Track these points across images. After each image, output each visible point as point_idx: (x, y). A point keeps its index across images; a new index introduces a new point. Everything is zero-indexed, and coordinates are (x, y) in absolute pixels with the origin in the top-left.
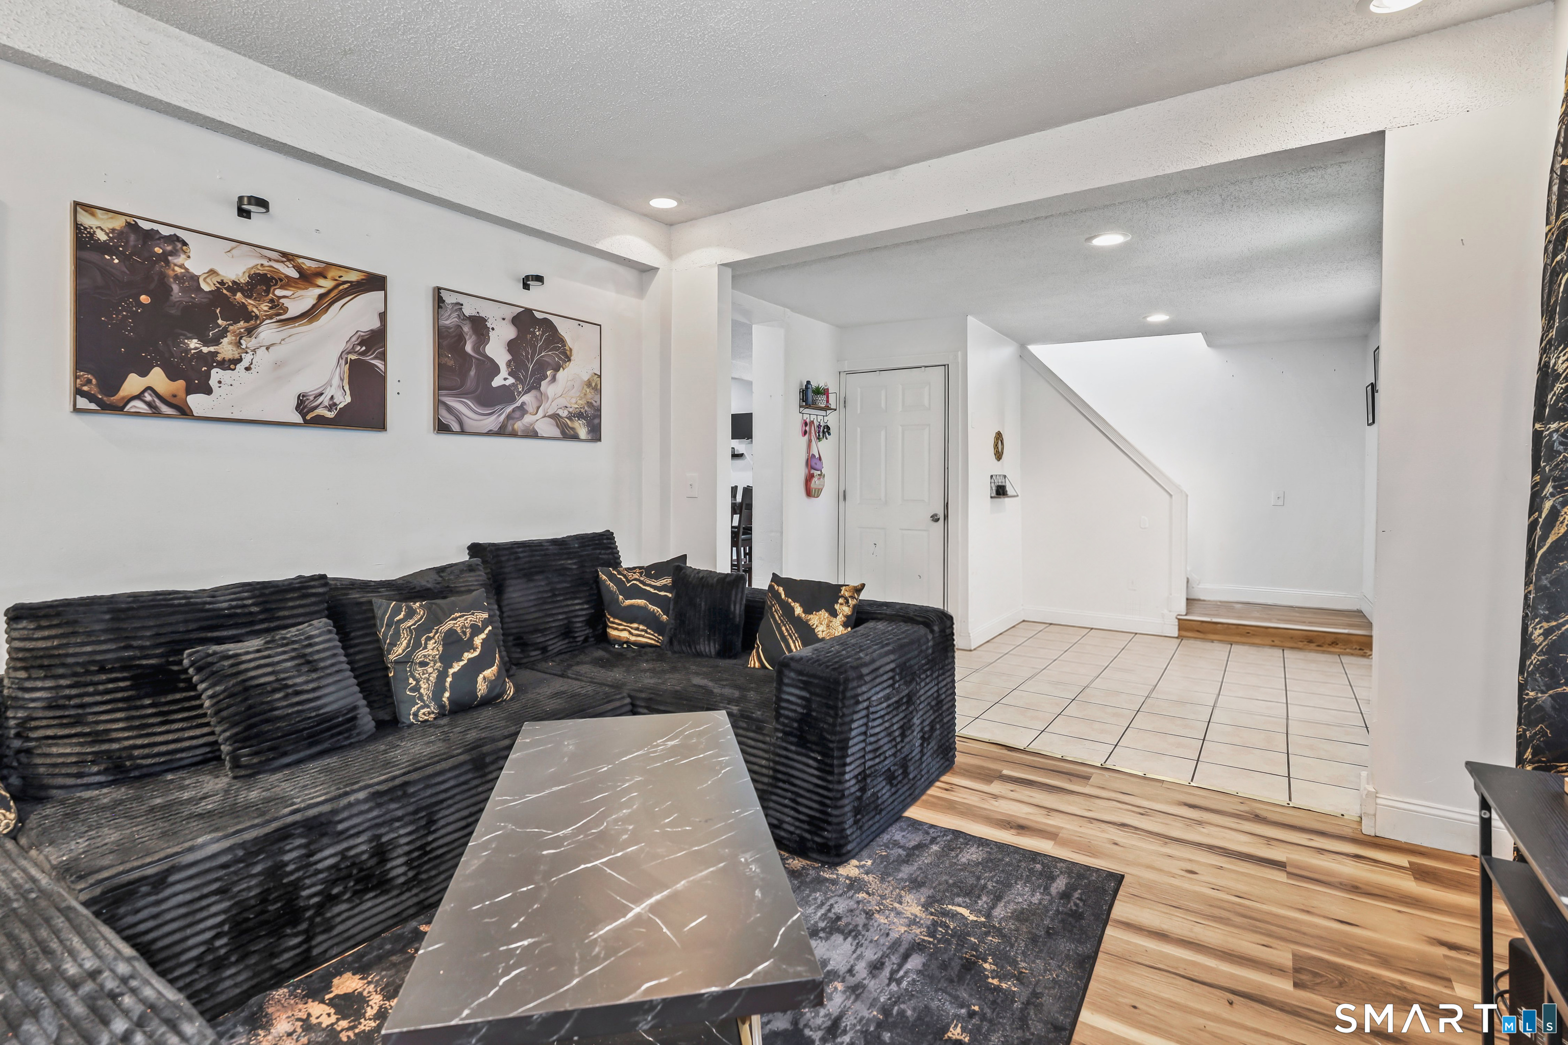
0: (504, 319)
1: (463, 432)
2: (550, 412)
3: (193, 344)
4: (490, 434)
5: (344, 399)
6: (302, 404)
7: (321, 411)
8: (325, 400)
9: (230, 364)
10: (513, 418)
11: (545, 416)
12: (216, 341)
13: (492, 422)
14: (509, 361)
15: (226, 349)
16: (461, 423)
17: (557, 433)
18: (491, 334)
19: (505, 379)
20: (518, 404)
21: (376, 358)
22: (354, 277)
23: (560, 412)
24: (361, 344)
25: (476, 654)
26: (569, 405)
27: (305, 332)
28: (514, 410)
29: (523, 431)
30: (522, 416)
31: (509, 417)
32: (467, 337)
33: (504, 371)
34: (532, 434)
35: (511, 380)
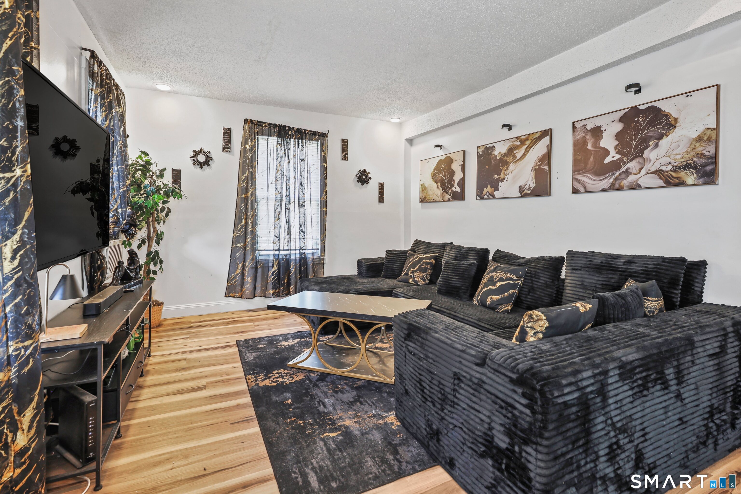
0: (613, 122)
1: (586, 192)
2: (653, 169)
3: (495, 176)
4: (603, 190)
5: (533, 185)
6: (521, 190)
7: (526, 191)
8: (527, 187)
9: (502, 180)
10: (620, 179)
11: (648, 173)
12: (500, 174)
13: (606, 183)
14: (617, 145)
15: (502, 176)
16: (585, 187)
17: (661, 183)
18: (604, 134)
19: (613, 157)
20: (624, 169)
21: (545, 165)
22: (537, 135)
23: (664, 168)
24: (539, 162)
25: (494, 288)
26: (673, 161)
27: (522, 163)
28: (620, 175)
29: (628, 186)
30: (627, 177)
31: (616, 179)
32: (588, 141)
33: (613, 152)
34: (637, 187)
35: (618, 156)
